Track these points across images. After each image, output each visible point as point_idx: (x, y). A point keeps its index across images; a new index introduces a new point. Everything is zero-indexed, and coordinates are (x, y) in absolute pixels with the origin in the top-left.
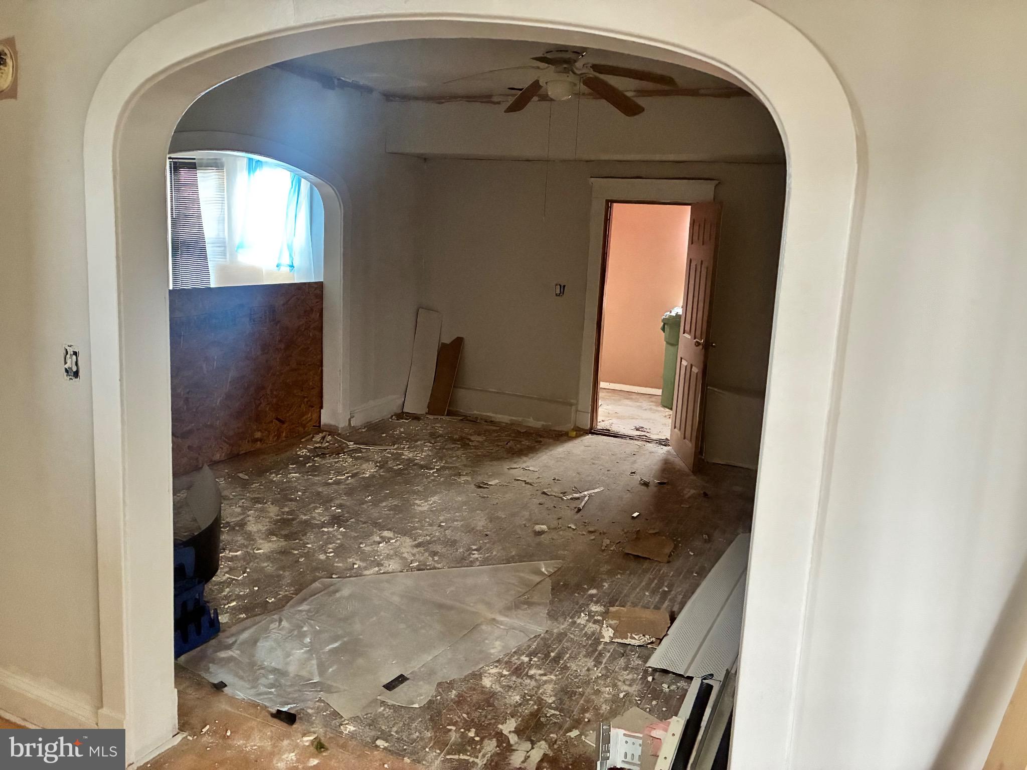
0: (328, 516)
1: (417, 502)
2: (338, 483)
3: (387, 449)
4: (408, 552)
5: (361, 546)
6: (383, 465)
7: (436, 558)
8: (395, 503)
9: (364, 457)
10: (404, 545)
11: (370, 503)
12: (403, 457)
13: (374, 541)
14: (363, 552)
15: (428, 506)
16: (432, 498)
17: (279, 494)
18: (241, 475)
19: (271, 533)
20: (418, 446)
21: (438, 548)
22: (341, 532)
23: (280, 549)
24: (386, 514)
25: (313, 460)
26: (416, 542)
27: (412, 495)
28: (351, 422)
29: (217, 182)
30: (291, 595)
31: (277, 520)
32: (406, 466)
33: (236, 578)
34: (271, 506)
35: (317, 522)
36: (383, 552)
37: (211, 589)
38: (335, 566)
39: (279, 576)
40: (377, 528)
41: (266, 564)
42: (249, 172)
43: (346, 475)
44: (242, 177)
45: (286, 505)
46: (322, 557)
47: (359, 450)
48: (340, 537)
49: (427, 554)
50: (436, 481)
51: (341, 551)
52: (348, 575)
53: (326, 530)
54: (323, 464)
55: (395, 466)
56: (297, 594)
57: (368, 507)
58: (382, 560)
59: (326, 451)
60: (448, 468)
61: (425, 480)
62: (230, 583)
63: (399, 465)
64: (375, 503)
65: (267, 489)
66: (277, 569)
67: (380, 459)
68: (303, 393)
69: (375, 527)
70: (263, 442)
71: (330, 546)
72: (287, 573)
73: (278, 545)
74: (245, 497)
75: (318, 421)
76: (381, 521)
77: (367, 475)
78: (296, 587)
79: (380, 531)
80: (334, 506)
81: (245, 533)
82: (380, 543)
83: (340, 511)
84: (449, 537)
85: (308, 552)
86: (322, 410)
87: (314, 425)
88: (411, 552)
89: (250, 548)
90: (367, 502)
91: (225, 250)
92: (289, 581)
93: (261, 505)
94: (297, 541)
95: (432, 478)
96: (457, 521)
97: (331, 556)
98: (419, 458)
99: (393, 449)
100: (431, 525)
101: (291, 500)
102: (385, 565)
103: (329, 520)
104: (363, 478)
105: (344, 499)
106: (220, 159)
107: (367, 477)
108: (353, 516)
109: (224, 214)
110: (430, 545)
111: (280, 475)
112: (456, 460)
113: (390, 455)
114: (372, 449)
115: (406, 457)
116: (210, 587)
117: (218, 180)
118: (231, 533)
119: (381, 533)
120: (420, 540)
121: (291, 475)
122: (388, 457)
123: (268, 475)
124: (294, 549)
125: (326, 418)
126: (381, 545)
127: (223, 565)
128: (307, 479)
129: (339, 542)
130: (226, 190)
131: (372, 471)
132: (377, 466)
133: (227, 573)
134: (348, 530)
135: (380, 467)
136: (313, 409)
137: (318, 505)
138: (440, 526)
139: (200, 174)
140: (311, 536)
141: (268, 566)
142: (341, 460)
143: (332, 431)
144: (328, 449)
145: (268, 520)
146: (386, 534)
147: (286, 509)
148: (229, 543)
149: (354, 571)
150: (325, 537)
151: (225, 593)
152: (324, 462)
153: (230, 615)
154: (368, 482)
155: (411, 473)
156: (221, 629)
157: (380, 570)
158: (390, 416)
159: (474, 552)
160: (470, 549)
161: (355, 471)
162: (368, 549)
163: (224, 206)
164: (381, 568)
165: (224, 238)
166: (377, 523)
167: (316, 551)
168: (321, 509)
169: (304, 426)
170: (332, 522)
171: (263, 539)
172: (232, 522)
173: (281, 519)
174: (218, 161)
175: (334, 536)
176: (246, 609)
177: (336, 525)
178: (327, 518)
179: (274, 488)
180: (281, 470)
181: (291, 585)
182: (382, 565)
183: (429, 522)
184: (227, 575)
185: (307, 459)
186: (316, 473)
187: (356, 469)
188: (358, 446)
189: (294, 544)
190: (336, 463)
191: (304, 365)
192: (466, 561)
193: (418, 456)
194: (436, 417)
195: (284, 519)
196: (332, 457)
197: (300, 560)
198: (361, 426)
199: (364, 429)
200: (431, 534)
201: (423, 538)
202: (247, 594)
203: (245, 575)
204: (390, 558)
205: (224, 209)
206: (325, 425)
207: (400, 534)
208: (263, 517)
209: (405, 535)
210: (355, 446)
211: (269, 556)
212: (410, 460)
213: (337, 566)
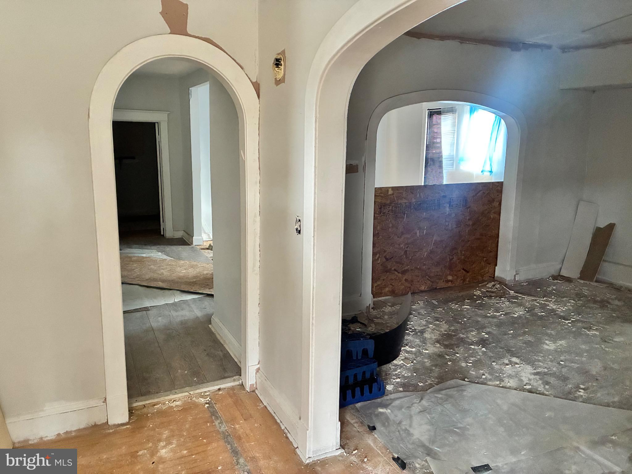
0: (478, 338)
1: (547, 342)
2: (494, 317)
3: (537, 300)
4: (526, 377)
5: (493, 363)
6: (530, 311)
7: (547, 387)
8: (529, 339)
9: (518, 303)
10: (525, 371)
11: (511, 335)
12: (548, 307)
13: (504, 363)
14: (493, 368)
15: (554, 347)
16: (559, 341)
17: (452, 317)
18: (433, 301)
19: (438, 341)
20: (563, 301)
21: (552, 380)
22: (483, 351)
23: (439, 353)
24: (520, 346)
25: (483, 299)
26: (535, 371)
27: (545, 336)
28: (516, 278)
29: (452, 121)
30: (434, 385)
31: (445, 333)
32: (548, 314)
33: (406, 364)
34: (445, 324)
35: (469, 341)
36: (507, 372)
37: (390, 367)
38: (469, 373)
39: (431, 370)
40: (509, 354)
41: (426, 361)
42: (470, 115)
43: (501, 313)
44: (466, 117)
45: (454, 325)
46: (464, 364)
47: (516, 298)
48: (480, 354)
49: (540, 382)
50: (569, 330)
51: (478, 364)
52: (476, 381)
53: (473, 347)
54: (489, 303)
55: (539, 313)
56: (437, 385)
57: (508, 338)
58: (505, 377)
59: (493, 294)
60: (582, 321)
61: (559, 327)
62: (401, 367)
63: (543, 312)
64: (514, 336)
65: (446, 313)
66: (432, 366)
67: (530, 306)
68: (483, 254)
69: (508, 353)
70: (453, 283)
71: (472, 359)
72: (437, 370)
73: (439, 350)
74: (431, 315)
75: (493, 273)
76: (514, 349)
77: (516, 316)
78: (439, 380)
79: (511, 356)
80: (485, 332)
81: (423, 338)
82: (507, 365)
83: (487, 336)
84: (563, 374)
85: (456, 359)
86: (496, 267)
87: (490, 276)
88: (528, 377)
89: (421, 348)
90: (509, 334)
91: (453, 163)
92: (436, 375)
93: (439, 322)
94: (452, 350)
95: (566, 327)
96: (575, 363)
97: (469, 366)
98: (560, 310)
99: (542, 301)
100: (552, 361)
101: (458, 323)
102: (505, 381)
103: (478, 341)
104: (513, 317)
105: (494, 330)
106: (455, 107)
107: (515, 317)
108: (495, 342)
109: (454, 141)
110: (545, 376)
111: (458, 306)
112: (591, 317)
113: (539, 305)
114: (526, 298)
115: (550, 308)
116: (390, 366)
117: (452, 120)
118: (414, 336)
119: (510, 358)
120: (538, 370)
121: (465, 306)
122: (536, 305)
123: (450, 304)
124: (447, 355)
125: (499, 272)
126: (507, 366)
127: (402, 355)
128: (473, 311)
129: (479, 357)
130: (457, 126)
131: (521, 313)
132: (526, 310)
133: (402, 360)
134: (488, 351)
135: (528, 312)
136: (490, 265)
137: (474, 329)
138: (559, 364)
139: (443, 117)
140: (462, 349)
141: (428, 362)
142: (501, 302)
143: (502, 282)
144: (495, 293)
145: (439, 332)
146: (514, 359)
147: (453, 328)
148: (411, 342)
149: (482, 380)
150: (471, 352)
151: (397, 372)
152: (490, 301)
153: (394, 386)
154: (514, 320)
155: (550, 320)
156: (386, 394)
157: (500, 384)
158: (548, 277)
159: (580, 390)
160: (578, 388)
161: (508, 311)
162: (497, 367)
163: (455, 136)
164: (502, 383)
165: (453, 155)
166: (510, 350)
167: (461, 359)
168: (475, 332)
169: (482, 276)
170: (479, 343)
171: (431, 344)
172: (418, 329)
173: (447, 334)
174: (453, 108)
175: (477, 352)
176: (404, 385)
177: (481, 345)
178: (477, 339)
179: (451, 313)
180: (460, 302)
181: (437, 378)
182: (503, 381)
183: (551, 358)
184: (402, 362)
185: (479, 298)
186: (481, 308)
187: (510, 310)
188: (516, 294)
189: (449, 351)
190: (497, 303)
191: (485, 236)
192: (571, 396)
193: (560, 309)
194: (586, 282)
195: (449, 334)
196: (496, 299)
197: (448, 363)
198: (524, 281)
199: (525, 283)
200: (549, 368)
201: (542, 369)
202: (409, 376)
203: (412, 364)
204: (511, 378)
205: (455, 137)
206: (497, 277)
207: (525, 362)
208: (437, 330)
209: (528, 364)
210: (515, 294)
211: (431, 356)
212: (553, 310)
213: (471, 373)
